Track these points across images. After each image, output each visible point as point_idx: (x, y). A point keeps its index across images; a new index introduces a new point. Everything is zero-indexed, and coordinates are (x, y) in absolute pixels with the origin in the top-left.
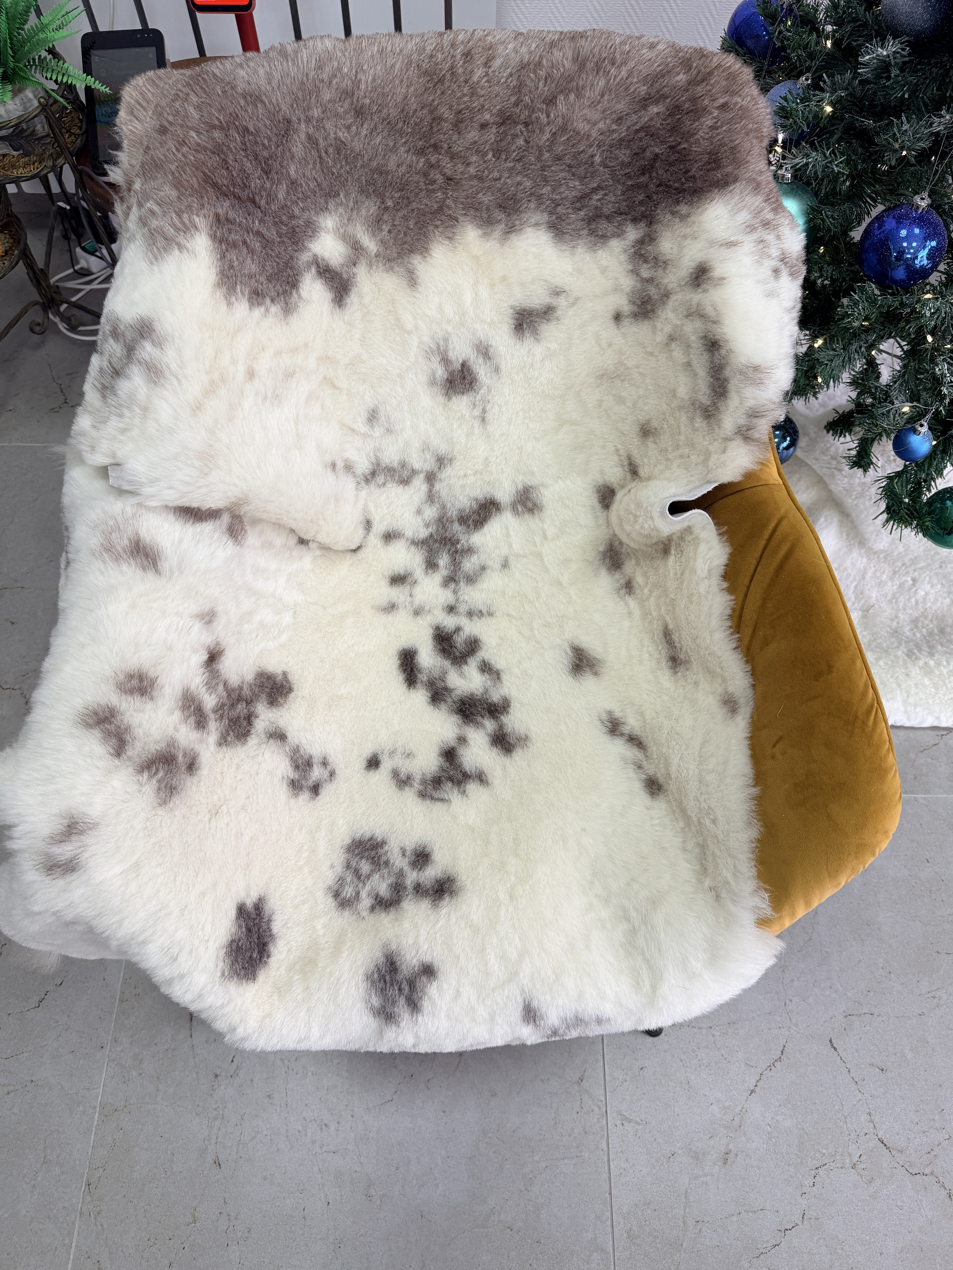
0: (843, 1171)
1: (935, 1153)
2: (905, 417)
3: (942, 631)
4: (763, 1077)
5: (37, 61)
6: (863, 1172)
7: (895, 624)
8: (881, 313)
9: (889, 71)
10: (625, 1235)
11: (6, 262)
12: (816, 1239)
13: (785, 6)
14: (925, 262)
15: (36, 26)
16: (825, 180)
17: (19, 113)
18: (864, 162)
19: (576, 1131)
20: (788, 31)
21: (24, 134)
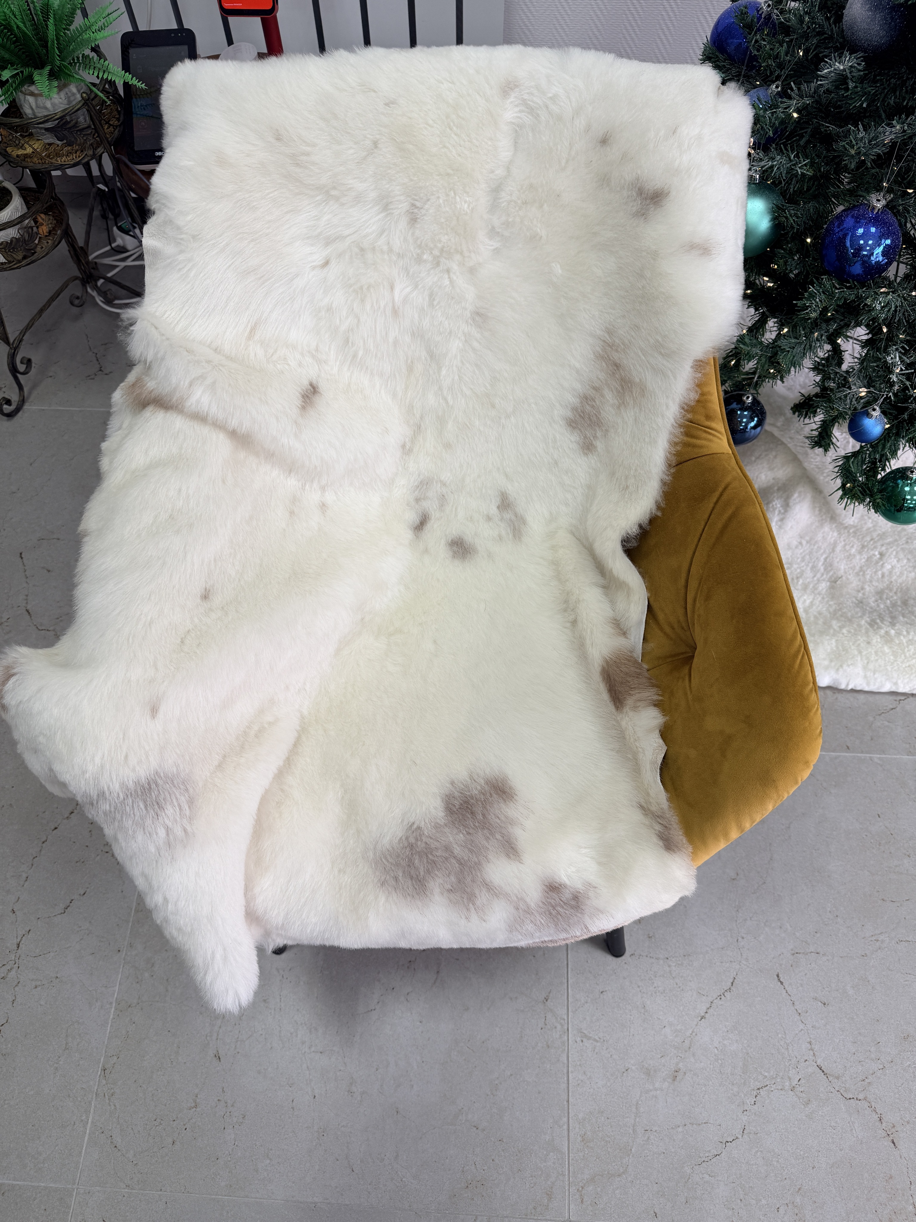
0: (783, 1092)
1: (869, 1081)
2: (862, 401)
4: (714, 1005)
5: (81, 59)
6: (800, 1095)
7: (860, 595)
8: (838, 306)
9: (847, 84)
10: (580, 1139)
11: (49, 241)
12: (754, 1151)
13: (763, 16)
14: (881, 258)
15: (81, 27)
16: (794, 180)
17: (63, 107)
18: (826, 164)
19: (539, 1045)
20: (764, 40)
21: (68, 126)
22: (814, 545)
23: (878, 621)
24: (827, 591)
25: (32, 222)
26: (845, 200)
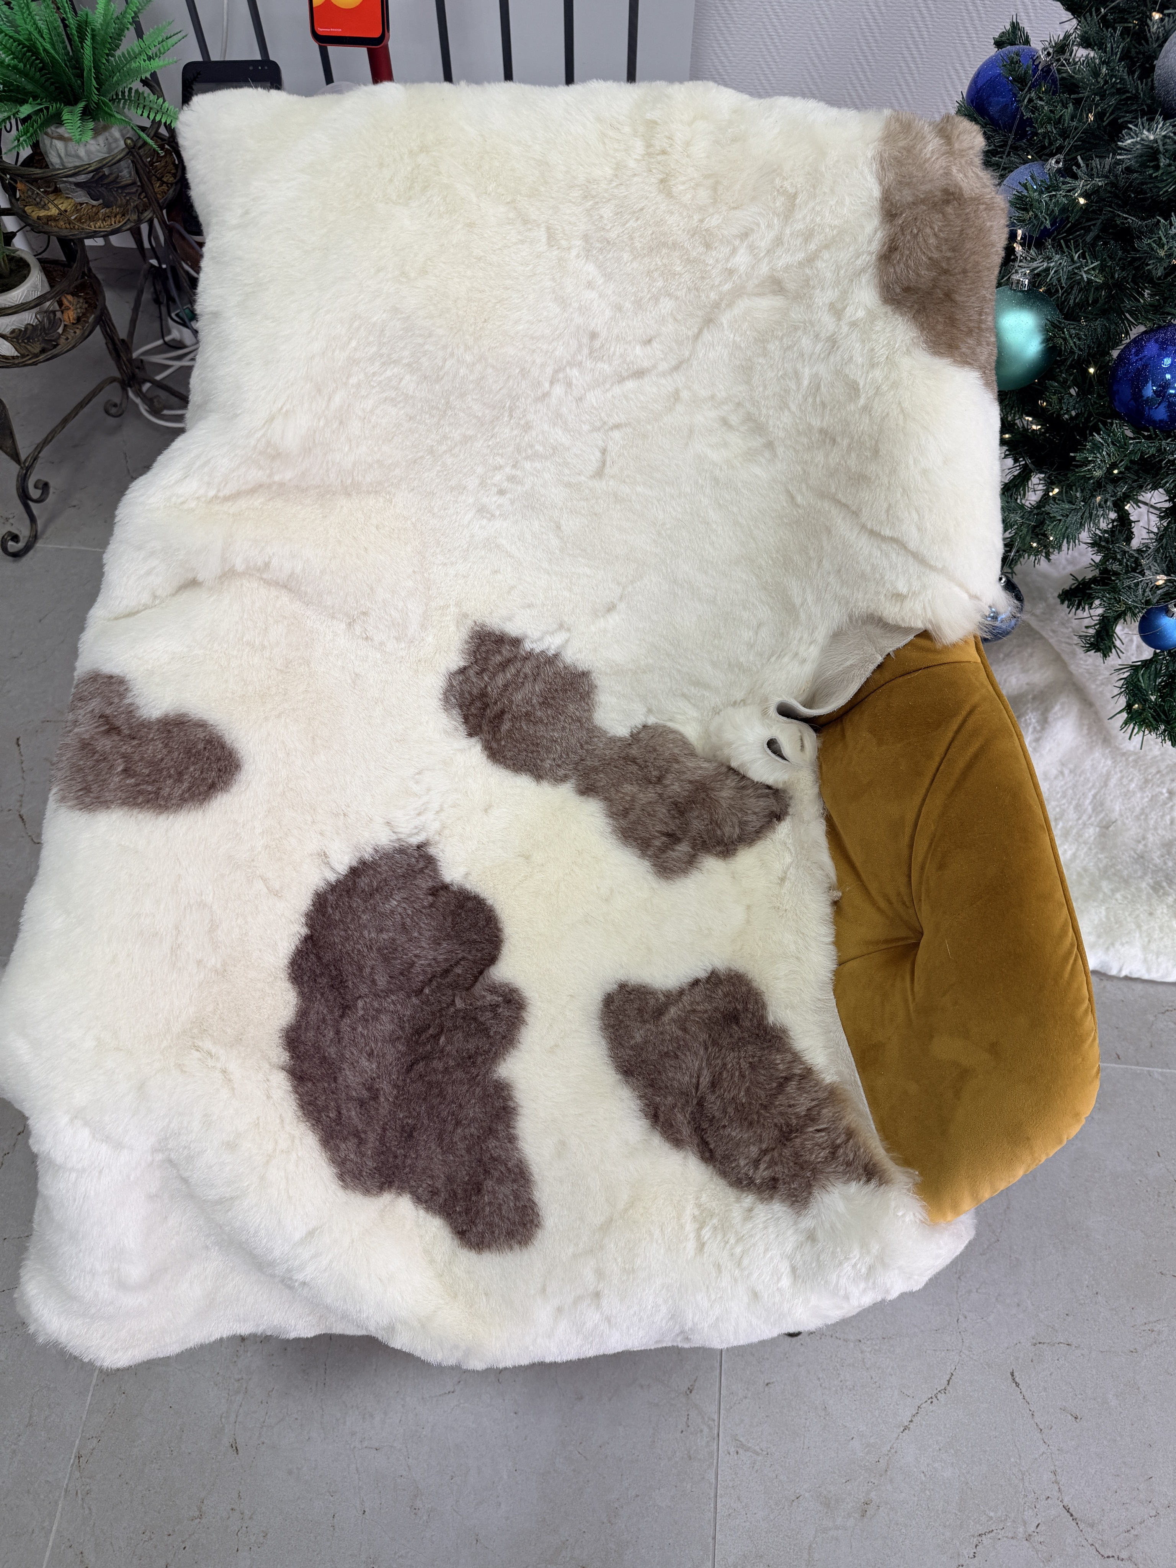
0: (1014, 1542)
1: (1136, 1533)
2: (1159, 592)
4: (922, 1412)
5: (127, 94)
6: (1039, 1547)
7: (1141, 847)
8: (1132, 462)
9: (1157, 160)
11: (78, 331)
13: (1040, 68)
15: (129, 53)
16: (1075, 288)
17: (101, 156)
18: (1123, 269)
19: (678, 1454)
20: (1041, 99)
21: (106, 181)
22: (1080, 776)
23: (1165, 884)
24: (1095, 839)
25: (56, 304)
26: (1147, 319)
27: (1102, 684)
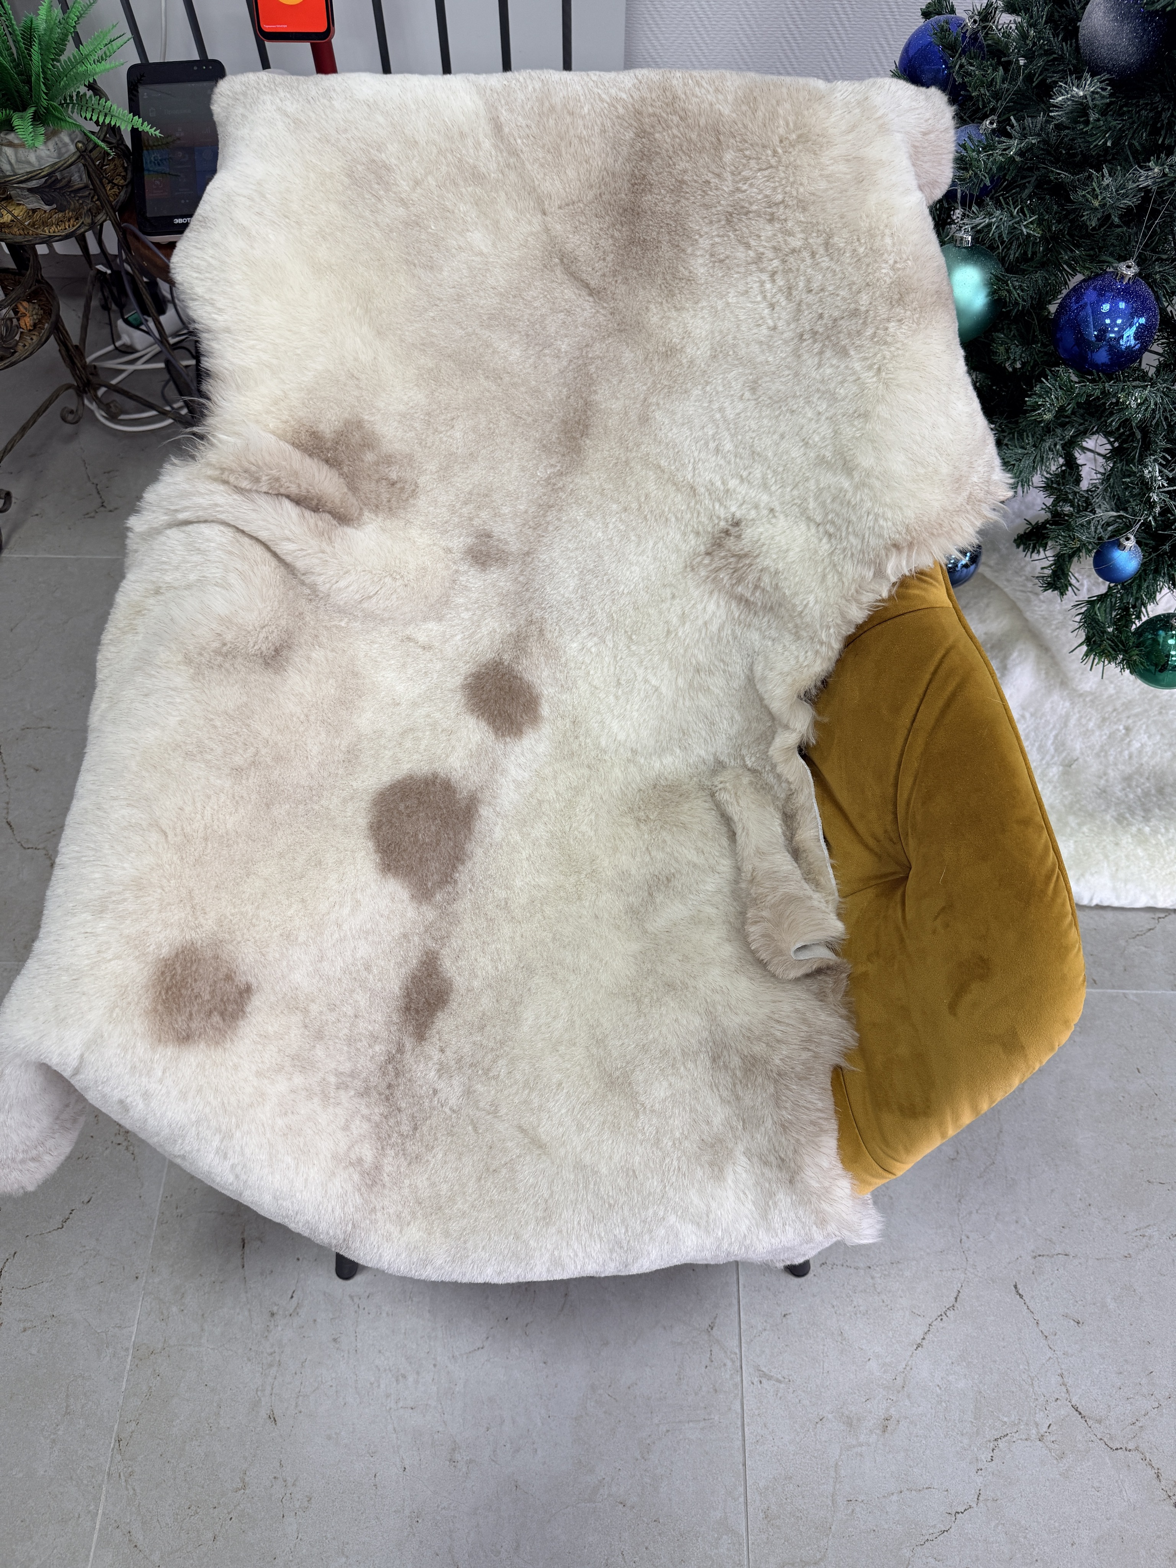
0: (1028, 1443)
1: (1141, 1424)
2: (1110, 529)
3: (1161, 791)
4: (933, 1329)
5: (75, 98)
6: (1052, 1446)
7: (1103, 782)
8: (1078, 404)
9: (1087, 115)
10: (762, 1515)
11: (34, 338)
12: (993, 1524)
13: (968, 35)
14: (1133, 342)
15: (75, 57)
16: (1015, 243)
17: (52, 161)
18: (1059, 222)
19: (704, 1389)
20: (972, 65)
21: (58, 186)
22: (1041, 718)
23: (1128, 815)
24: (1060, 779)
25: (11, 312)
26: (1085, 268)
27: (1057, 628)
